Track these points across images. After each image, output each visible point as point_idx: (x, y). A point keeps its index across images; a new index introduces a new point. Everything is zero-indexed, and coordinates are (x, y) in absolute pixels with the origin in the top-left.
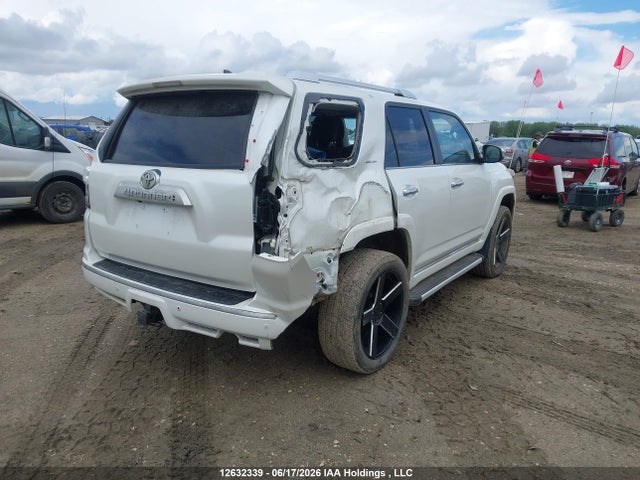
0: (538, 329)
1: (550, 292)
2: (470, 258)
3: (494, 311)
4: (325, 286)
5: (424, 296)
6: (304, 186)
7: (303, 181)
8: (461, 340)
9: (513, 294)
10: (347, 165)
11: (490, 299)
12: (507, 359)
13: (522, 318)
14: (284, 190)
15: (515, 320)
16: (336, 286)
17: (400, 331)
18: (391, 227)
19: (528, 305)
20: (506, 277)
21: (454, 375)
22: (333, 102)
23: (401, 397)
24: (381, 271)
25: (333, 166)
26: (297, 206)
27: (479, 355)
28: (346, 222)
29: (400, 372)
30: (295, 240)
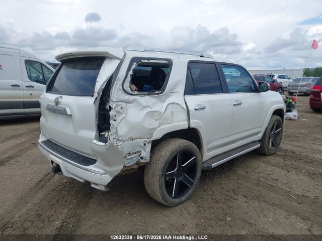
0: (284, 188)
1: (302, 165)
2: (251, 144)
3: (261, 175)
4: (142, 158)
5: (214, 165)
6: (129, 105)
7: (127, 102)
8: (234, 190)
9: (277, 166)
10: (158, 94)
11: (263, 168)
12: (256, 203)
13: (276, 180)
14: (113, 107)
15: (272, 180)
16: (149, 158)
17: (195, 184)
18: (186, 127)
19: (285, 172)
20: (278, 155)
21: (221, 211)
22: (151, 61)
23: (185, 221)
24: (178, 151)
25: (148, 95)
26: (123, 116)
27: (241, 199)
28: (156, 124)
29: (191, 207)
30: (121, 133)
